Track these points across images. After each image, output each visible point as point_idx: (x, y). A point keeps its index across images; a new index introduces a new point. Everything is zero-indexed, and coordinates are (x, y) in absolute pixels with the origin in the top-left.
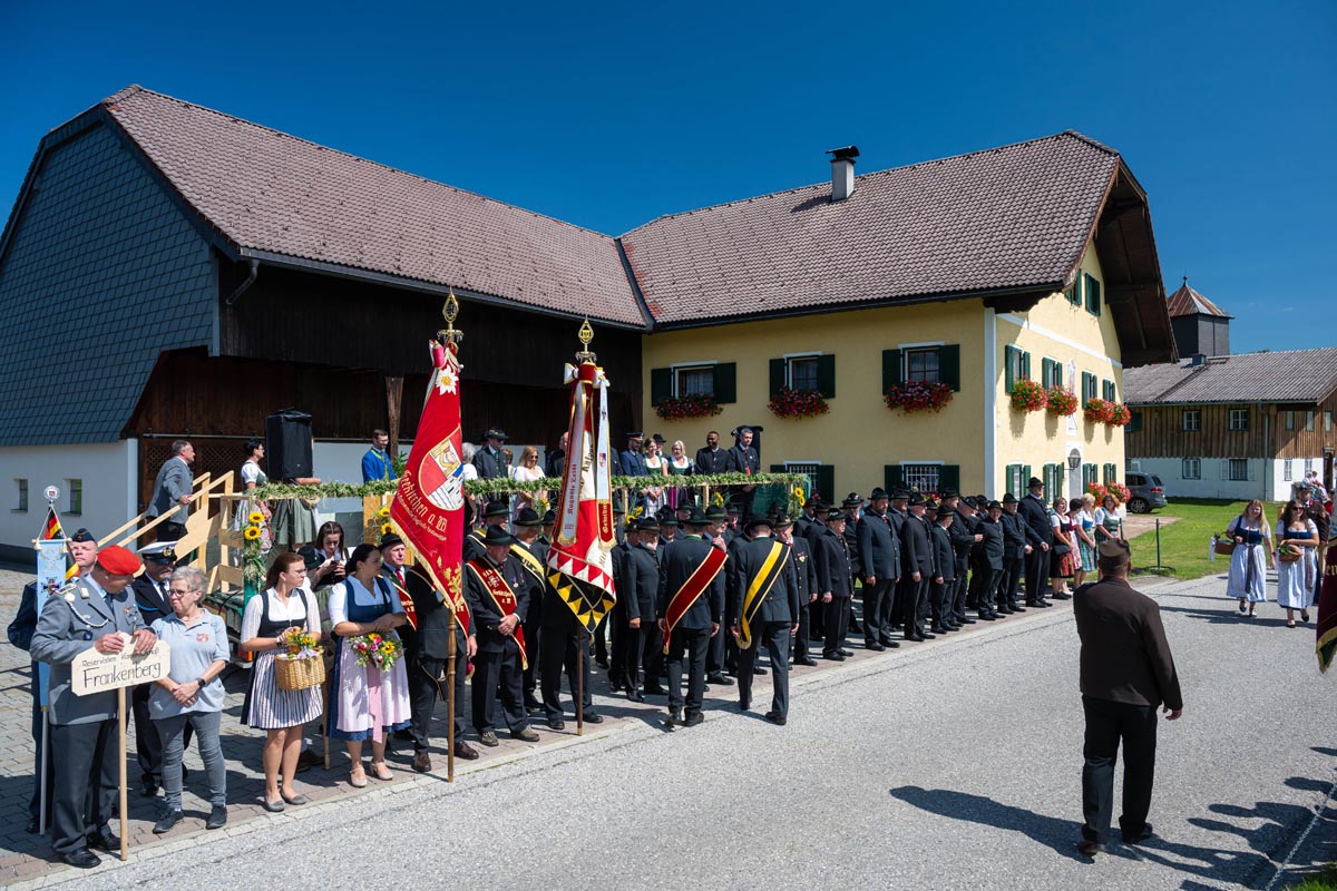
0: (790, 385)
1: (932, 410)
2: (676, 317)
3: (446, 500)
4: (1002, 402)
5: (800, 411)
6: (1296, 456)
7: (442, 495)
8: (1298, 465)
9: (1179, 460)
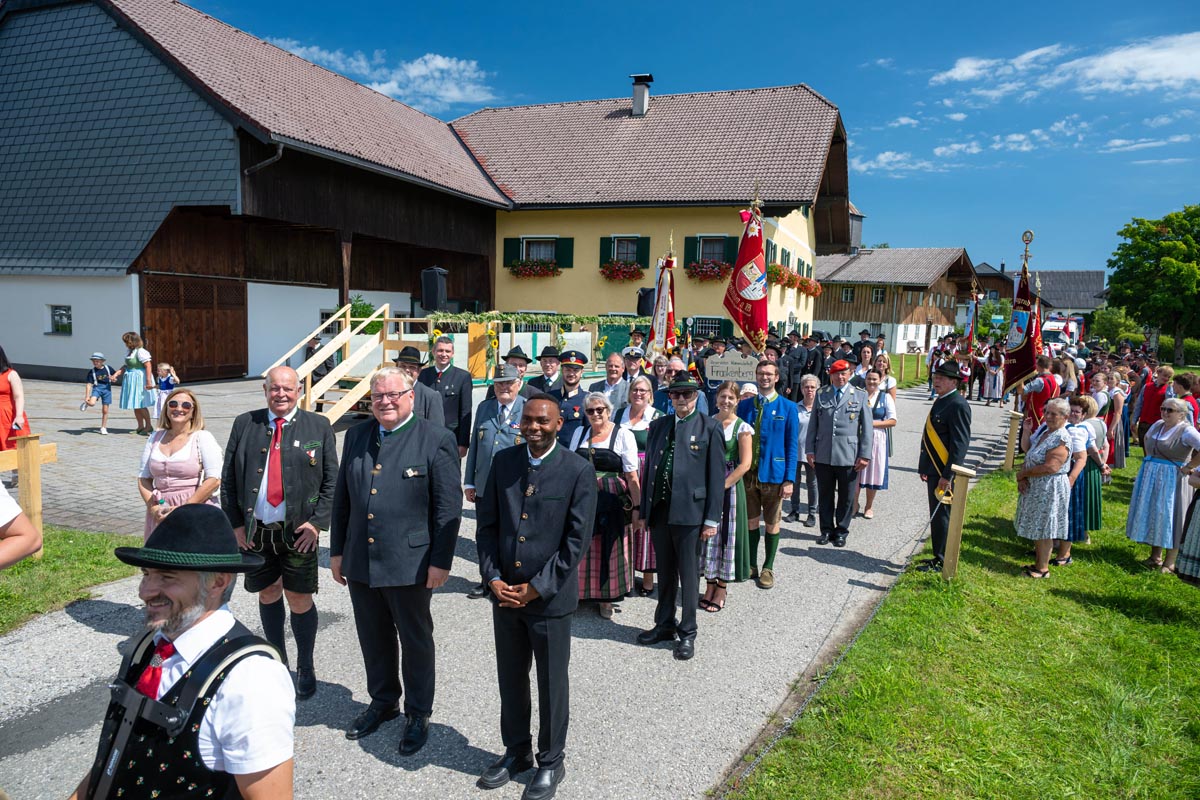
0: (615, 257)
1: (717, 281)
5: (624, 277)
6: (911, 322)
8: (912, 327)
9: (838, 323)
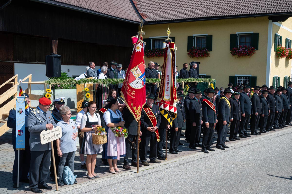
0: (195, 46)
1: (248, 56)
2: (153, 19)
3: (135, 86)
4: (273, 54)
5: (199, 56)
7: (134, 84)
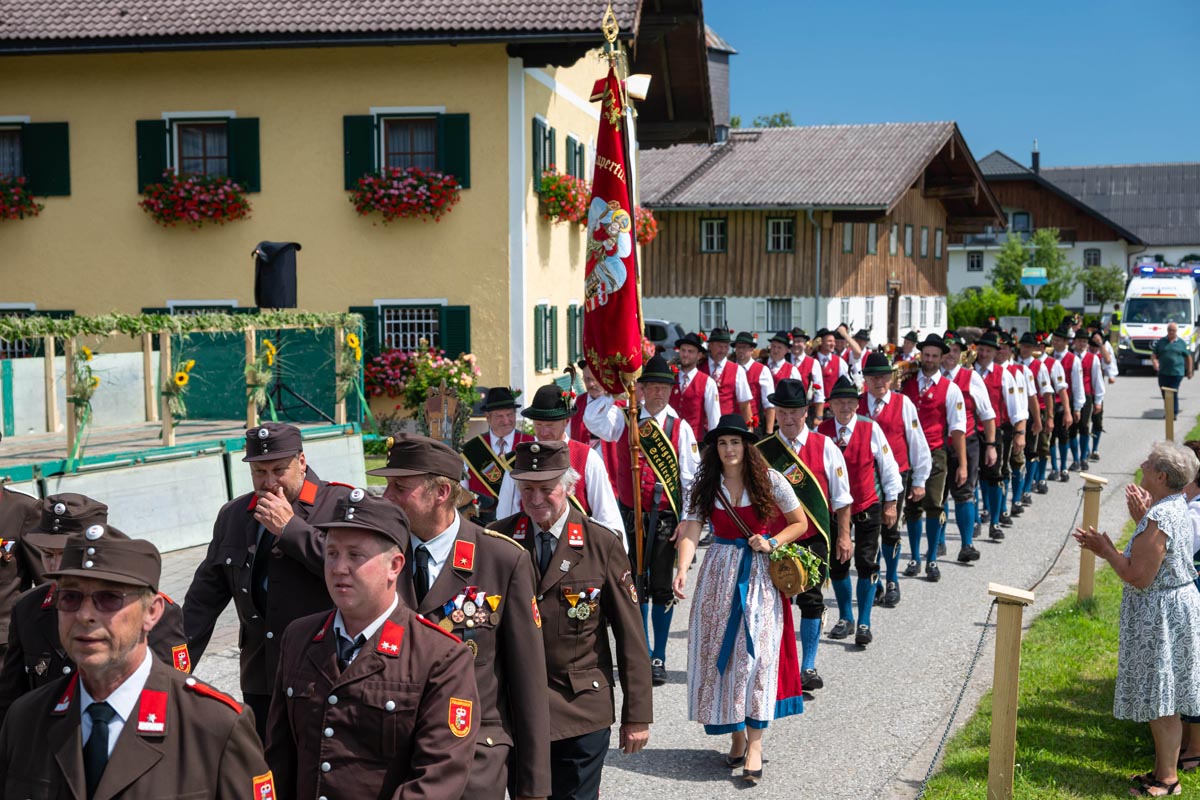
0: (177, 167)
6: (855, 292)
8: (857, 303)
9: (695, 301)
